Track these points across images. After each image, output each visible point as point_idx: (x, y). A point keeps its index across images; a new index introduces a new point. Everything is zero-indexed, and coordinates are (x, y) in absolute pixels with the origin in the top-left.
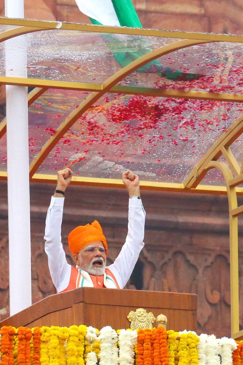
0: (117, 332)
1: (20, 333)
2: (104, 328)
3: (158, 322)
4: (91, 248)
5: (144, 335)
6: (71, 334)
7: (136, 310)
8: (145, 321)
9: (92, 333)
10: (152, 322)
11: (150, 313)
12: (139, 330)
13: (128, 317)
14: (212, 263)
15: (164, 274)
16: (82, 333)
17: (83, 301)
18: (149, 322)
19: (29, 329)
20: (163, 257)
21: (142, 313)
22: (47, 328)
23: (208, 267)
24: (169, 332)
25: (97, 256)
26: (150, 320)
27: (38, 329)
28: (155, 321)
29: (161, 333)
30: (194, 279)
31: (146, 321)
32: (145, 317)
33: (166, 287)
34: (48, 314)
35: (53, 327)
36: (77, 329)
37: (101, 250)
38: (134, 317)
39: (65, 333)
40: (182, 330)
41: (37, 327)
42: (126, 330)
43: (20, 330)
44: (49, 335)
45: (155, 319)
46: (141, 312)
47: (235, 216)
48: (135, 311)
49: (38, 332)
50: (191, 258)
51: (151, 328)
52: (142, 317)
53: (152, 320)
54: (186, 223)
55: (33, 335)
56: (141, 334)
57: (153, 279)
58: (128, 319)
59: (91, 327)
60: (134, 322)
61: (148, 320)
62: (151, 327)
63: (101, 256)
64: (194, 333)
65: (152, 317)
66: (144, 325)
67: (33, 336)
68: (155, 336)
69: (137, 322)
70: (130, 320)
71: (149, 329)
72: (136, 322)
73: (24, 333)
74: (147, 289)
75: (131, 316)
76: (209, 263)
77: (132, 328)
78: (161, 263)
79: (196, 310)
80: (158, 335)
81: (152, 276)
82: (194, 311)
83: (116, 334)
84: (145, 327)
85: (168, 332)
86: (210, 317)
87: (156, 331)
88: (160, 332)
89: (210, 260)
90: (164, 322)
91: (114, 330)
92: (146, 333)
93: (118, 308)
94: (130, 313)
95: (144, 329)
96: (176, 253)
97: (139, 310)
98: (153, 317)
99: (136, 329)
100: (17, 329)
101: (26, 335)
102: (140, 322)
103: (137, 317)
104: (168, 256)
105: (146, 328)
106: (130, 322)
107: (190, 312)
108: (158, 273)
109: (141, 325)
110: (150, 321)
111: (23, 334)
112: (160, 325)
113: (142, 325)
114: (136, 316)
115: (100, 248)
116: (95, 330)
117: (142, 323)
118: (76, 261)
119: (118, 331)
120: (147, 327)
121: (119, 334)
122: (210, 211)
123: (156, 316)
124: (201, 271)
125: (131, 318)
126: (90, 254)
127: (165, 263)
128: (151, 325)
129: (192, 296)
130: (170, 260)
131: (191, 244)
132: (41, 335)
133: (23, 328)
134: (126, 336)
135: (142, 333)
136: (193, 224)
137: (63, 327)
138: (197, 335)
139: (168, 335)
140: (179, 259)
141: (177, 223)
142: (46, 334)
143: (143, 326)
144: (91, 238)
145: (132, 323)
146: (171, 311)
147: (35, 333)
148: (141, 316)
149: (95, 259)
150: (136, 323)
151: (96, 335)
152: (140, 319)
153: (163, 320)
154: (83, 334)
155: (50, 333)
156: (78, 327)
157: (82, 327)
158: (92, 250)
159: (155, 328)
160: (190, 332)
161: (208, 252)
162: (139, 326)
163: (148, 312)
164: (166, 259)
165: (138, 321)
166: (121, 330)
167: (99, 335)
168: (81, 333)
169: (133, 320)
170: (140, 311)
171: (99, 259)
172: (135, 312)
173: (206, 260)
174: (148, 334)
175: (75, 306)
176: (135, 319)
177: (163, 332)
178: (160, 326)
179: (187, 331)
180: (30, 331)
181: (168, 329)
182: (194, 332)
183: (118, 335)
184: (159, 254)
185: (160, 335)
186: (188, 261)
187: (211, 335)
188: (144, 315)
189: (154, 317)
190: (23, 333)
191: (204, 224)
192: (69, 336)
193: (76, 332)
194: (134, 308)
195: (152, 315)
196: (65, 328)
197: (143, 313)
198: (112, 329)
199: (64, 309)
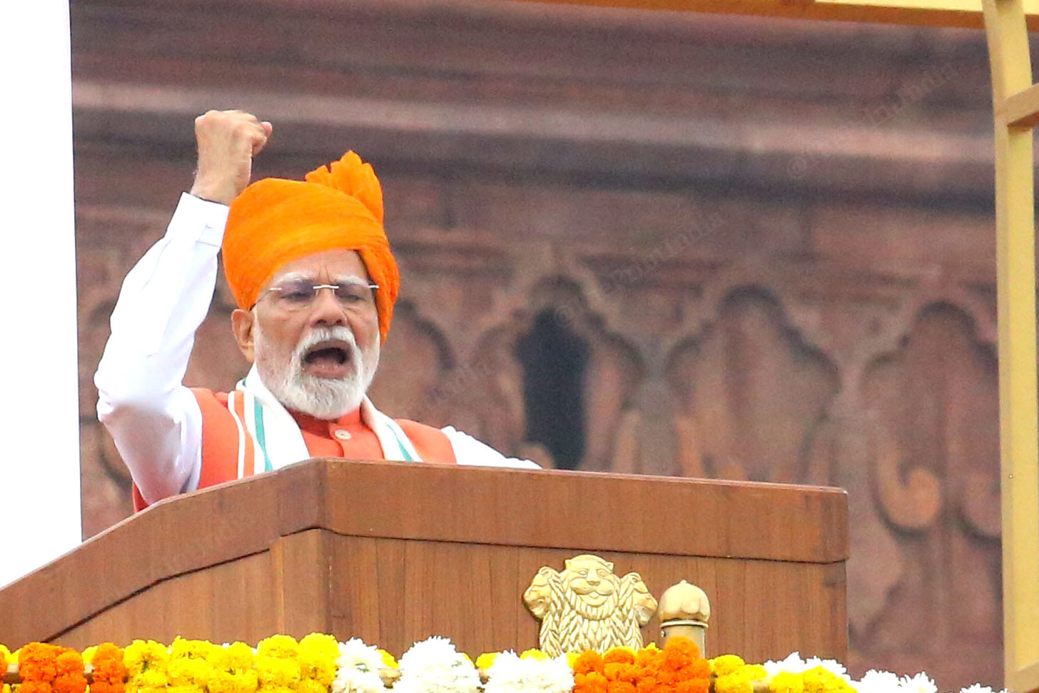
0: (476, 668)
1: (30, 671)
2: (418, 645)
3: (665, 621)
4: (296, 283)
5: (603, 679)
6: (266, 677)
7: (567, 561)
8: (609, 616)
9: (365, 670)
10: (638, 618)
11: (629, 577)
12: (579, 656)
13: (530, 596)
14: (905, 341)
15: (684, 393)
16: (315, 670)
17: (321, 524)
18: (624, 619)
19: (70, 654)
20: (678, 317)
21: (593, 576)
22: (154, 647)
23: (882, 360)
24: (717, 665)
25: (321, 323)
26: (628, 611)
27: (112, 652)
28: (654, 615)
29: (679, 668)
30: (823, 417)
31: (614, 617)
32: (609, 594)
33: (692, 455)
34: (158, 582)
35: (180, 644)
36: (294, 654)
37: (344, 293)
38: (555, 598)
39: (239, 672)
40: (779, 657)
41: (110, 646)
42: (519, 656)
43: (31, 660)
44: (165, 681)
45: (652, 603)
46: (587, 572)
47: (1018, 126)
48: (563, 568)
49: (113, 667)
50: (806, 319)
51: (633, 645)
52: (594, 595)
53: (639, 608)
54: (779, 160)
55: (90, 680)
56: (592, 675)
57: (633, 418)
58: (527, 606)
59: (360, 641)
60: (557, 618)
61: (621, 610)
62: (634, 640)
63: (339, 323)
64: (833, 669)
65: (638, 598)
66: (605, 629)
67: (88, 688)
68: (654, 681)
69: (572, 620)
70: (538, 611)
71: (625, 652)
72: (567, 620)
73: (50, 670)
74: (606, 464)
75: (545, 591)
76: (888, 339)
77: (545, 645)
78: (668, 344)
79: (844, 561)
80: (665, 675)
81: (626, 405)
82: (833, 563)
83: (476, 672)
84: (608, 640)
85: (712, 663)
86: (894, 593)
87: (659, 662)
88: (678, 666)
89: (896, 325)
90: (697, 620)
91: (463, 657)
92: (612, 669)
93: (479, 555)
94: (539, 579)
95: (602, 653)
96: (738, 297)
97: (578, 563)
98: (643, 597)
99: (565, 651)
100: (18, 651)
101: (59, 680)
102: (584, 618)
103: (568, 595)
104: (699, 313)
105: (613, 647)
106: (540, 621)
107: (815, 573)
108: (655, 388)
109: (591, 636)
110: (631, 616)
111: (42, 677)
112: (677, 634)
113: (595, 634)
114: (564, 593)
115: (341, 285)
116: (377, 658)
117: (594, 624)
118: (244, 344)
119: (483, 659)
120: (619, 642)
121: (486, 673)
122: (891, 98)
123: (657, 591)
124: (851, 378)
125: (541, 600)
126: (293, 311)
127: (689, 345)
128: (635, 631)
129: (825, 499)
130: (708, 328)
131: (806, 256)
132: (125, 680)
133: (44, 650)
134: (521, 682)
135: (592, 670)
136: (820, 162)
137: (226, 646)
138: (848, 677)
139: (716, 676)
140: (753, 323)
141: (743, 157)
142: (153, 676)
143: (599, 638)
144: (304, 234)
145: (548, 623)
146: (731, 568)
147: (99, 670)
148: (587, 593)
149: (312, 338)
150: (563, 624)
151: (383, 679)
152: (582, 603)
153: (693, 609)
154: (319, 675)
155: (166, 673)
156: (298, 642)
157: (318, 646)
158: (304, 293)
159: (652, 646)
160: (815, 663)
161: (884, 292)
162: (581, 637)
163: (620, 572)
164: (691, 325)
165: (573, 613)
166: (499, 654)
167: (394, 679)
168: (314, 673)
169: (553, 608)
170: (585, 566)
171: (328, 336)
172: (563, 575)
173: (875, 328)
174: (622, 675)
175: (282, 548)
176: (563, 607)
177: (689, 664)
178: (677, 640)
179: (804, 657)
180: (75, 662)
181: (715, 650)
182: (834, 661)
183: (484, 680)
184: (658, 301)
185: (676, 681)
186: (791, 336)
187: (912, 677)
188: (605, 586)
189: (648, 595)
190: (44, 674)
191: (864, 163)
192: (256, 685)
193: (291, 669)
194: (558, 554)
195: (641, 586)
196: (239, 648)
197: (596, 579)
198: (457, 650)
199: (230, 561)
